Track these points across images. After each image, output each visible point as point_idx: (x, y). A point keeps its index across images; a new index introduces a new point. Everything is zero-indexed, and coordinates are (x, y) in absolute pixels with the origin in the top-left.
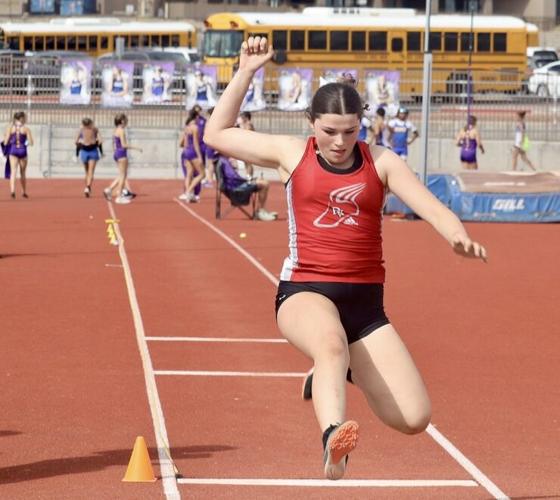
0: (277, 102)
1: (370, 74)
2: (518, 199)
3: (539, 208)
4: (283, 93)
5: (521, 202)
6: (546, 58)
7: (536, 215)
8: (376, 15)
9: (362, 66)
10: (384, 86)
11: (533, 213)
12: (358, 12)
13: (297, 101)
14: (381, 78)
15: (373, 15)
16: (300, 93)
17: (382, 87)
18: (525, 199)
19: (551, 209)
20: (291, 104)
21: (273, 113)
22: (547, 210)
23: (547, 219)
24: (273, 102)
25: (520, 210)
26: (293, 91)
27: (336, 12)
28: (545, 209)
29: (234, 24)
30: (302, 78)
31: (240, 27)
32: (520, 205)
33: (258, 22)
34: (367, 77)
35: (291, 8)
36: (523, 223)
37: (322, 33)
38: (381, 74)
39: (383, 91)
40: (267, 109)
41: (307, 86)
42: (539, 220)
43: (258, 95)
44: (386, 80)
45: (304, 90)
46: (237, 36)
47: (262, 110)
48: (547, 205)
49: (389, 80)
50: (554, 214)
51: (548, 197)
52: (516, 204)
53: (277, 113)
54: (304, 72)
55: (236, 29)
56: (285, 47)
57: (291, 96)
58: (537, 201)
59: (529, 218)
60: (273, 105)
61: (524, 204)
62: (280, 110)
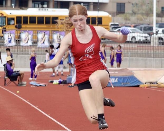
0: (20, 43)
1: (54, 33)
2: (116, 78)
3: (123, 81)
4: (22, 40)
5: (117, 79)
6: (116, 26)
7: (122, 84)
8: (55, 11)
9: (51, 29)
10: (59, 37)
11: (121, 83)
12: (48, 10)
13: (27, 43)
14: (58, 34)
15: (53, 11)
16: (28, 40)
17: (58, 37)
18: (118, 78)
19: (128, 82)
20: (25, 44)
21: (18, 47)
22: (127, 82)
23: (126, 85)
24: (18, 43)
25: (116, 82)
26: (26, 39)
27: (39, 10)
28: (125, 82)
29: (2, 14)
30: (29, 34)
31: (4, 16)
32: (116, 81)
33: (11, 14)
34: (53, 34)
35: (19, 9)
36: (118, 87)
37: (35, 18)
38: (58, 33)
39: (59, 39)
40: (16, 45)
41: (31, 37)
42: (123, 86)
43: (13, 40)
44: (60, 35)
45: (30, 38)
46: (3, 19)
47: (14, 46)
48: (126, 80)
49: (61, 35)
50: (129, 84)
51: (127, 77)
52: (115, 80)
53: (20, 47)
54: (30, 32)
55: (3, 16)
56: (21, 23)
57: (25, 41)
58: (123, 79)
59: (120, 85)
60: (18, 44)
61: (118, 80)
62: (21, 46)
